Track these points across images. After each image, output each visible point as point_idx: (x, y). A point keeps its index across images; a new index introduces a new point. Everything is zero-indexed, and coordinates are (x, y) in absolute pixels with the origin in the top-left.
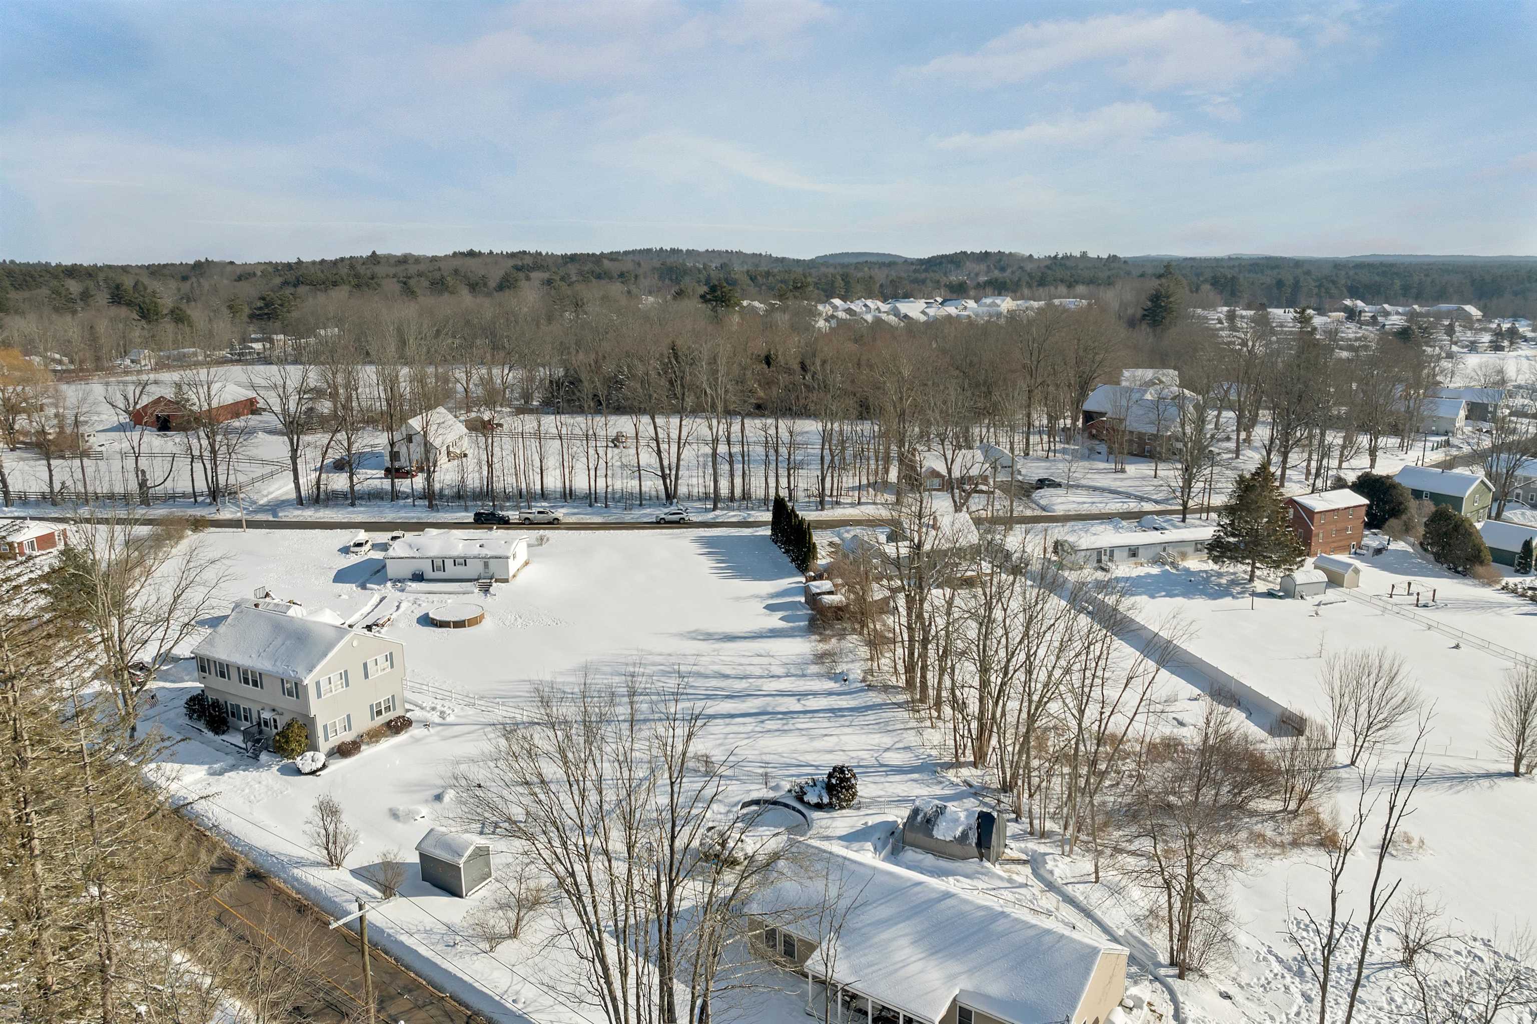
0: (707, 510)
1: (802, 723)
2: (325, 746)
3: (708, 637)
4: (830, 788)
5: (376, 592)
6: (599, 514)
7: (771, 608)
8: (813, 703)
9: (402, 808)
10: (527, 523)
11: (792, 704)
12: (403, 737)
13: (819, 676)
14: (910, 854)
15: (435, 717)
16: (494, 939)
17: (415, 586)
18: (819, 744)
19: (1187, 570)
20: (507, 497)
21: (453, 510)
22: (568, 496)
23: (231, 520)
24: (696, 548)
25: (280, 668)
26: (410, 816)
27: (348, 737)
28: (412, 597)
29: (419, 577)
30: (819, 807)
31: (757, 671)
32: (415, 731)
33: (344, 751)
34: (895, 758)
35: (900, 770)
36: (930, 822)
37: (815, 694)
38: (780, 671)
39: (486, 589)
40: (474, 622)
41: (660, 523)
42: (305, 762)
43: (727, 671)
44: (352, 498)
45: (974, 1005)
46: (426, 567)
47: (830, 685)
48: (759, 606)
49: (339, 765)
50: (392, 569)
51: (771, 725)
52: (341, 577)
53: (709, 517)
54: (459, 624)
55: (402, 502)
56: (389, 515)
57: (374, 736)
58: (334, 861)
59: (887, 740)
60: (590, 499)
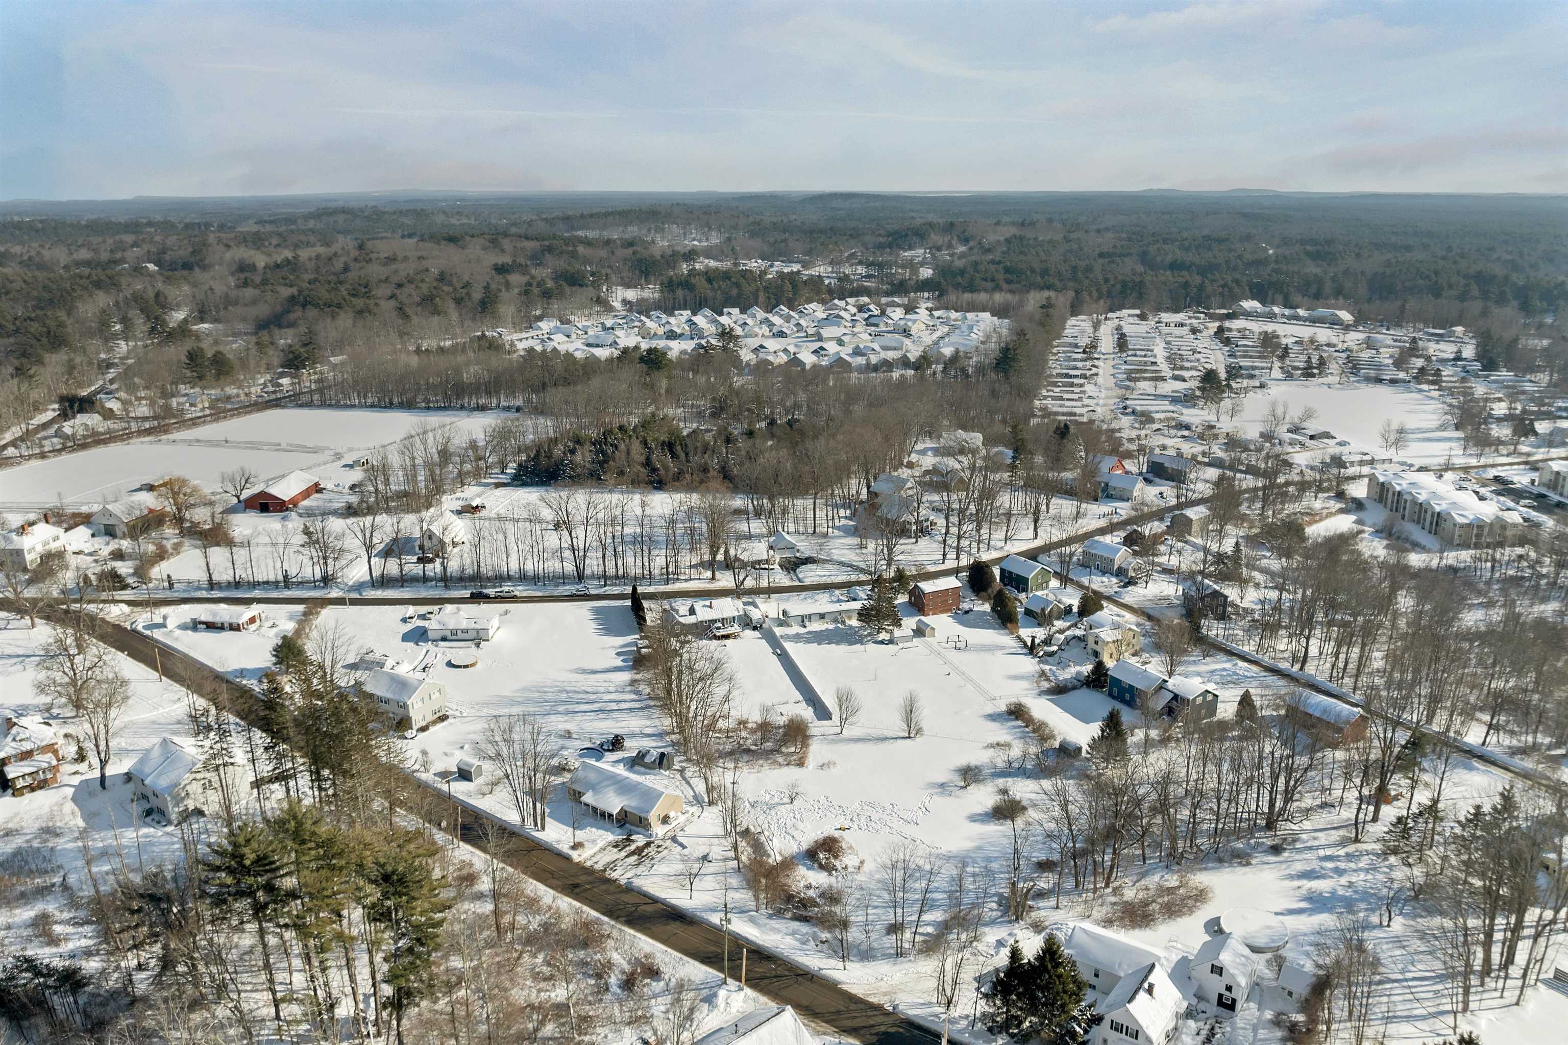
0: (601, 587)
1: (615, 715)
2: (415, 728)
3: (584, 671)
4: (613, 744)
5: (425, 647)
6: (540, 590)
7: (618, 654)
8: (623, 706)
9: (448, 751)
10: (501, 599)
11: (614, 706)
12: (445, 723)
13: (631, 692)
14: (637, 768)
15: (458, 714)
16: (484, 794)
17: (442, 644)
18: (619, 725)
19: (851, 626)
20: (489, 579)
21: (457, 588)
22: (523, 577)
23: (337, 599)
24: (590, 615)
25: (396, 697)
26: (452, 754)
27: (424, 724)
28: (442, 650)
29: (444, 639)
30: (609, 750)
31: (602, 690)
32: (450, 720)
33: (423, 729)
34: (648, 731)
35: (649, 736)
36: (644, 756)
37: (625, 701)
38: (612, 689)
39: (478, 646)
40: (473, 665)
41: (572, 598)
42: (409, 734)
43: (589, 690)
44: (403, 581)
45: (628, 809)
46: (448, 634)
47: (633, 697)
48: (613, 653)
49: (421, 735)
50: (431, 635)
51: (601, 716)
52: (406, 638)
53: (601, 591)
54: (466, 667)
55: (429, 584)
56: (424, 593)
57: (434, 723)
58: (427, 771)
59: (648, 723)
60: (535, 579)
